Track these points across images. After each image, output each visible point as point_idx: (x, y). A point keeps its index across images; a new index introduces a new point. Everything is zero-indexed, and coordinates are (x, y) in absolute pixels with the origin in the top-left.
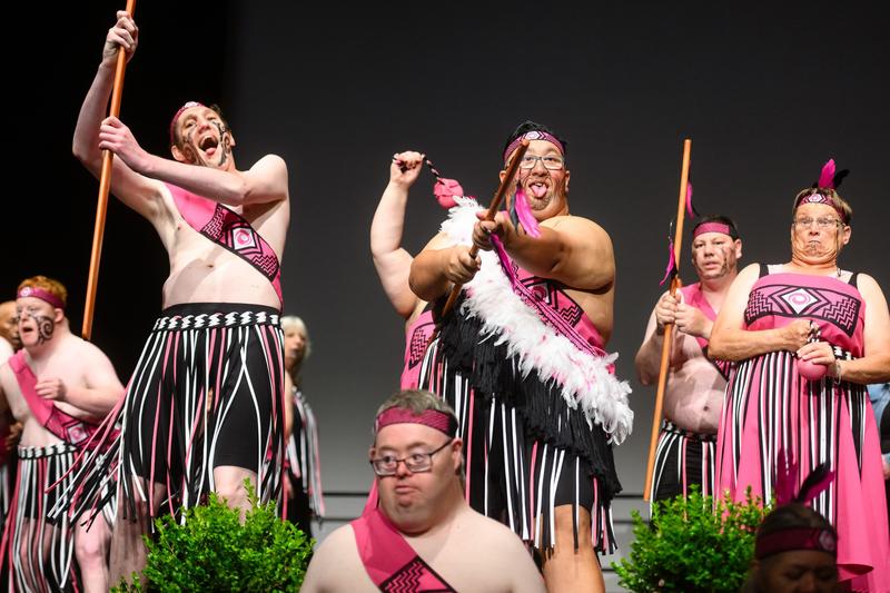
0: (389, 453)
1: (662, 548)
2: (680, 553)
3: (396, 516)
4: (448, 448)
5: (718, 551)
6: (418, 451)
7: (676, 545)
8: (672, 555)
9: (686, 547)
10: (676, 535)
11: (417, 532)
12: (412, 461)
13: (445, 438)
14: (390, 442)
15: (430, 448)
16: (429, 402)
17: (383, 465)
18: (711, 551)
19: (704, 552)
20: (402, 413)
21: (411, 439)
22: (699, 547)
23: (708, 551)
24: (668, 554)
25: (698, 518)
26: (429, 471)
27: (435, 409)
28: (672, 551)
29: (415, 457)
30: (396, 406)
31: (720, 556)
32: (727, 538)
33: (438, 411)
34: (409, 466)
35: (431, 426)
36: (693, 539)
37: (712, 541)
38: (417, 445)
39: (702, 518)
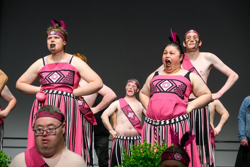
0: (40, 128)
1: (132, 162)
2: (138, 164)
3: (42, 151)
4: (61, 127)
5: (152, 163)
6: (51, 127)
7: (137, 160)
8: (136, 164)
9: (141, 161)
10: (137, 157)
11: (49, 156)
12: (49, 131)
13: (60, 123)
14: (41, 123)
15: (55, 126)
16: (55, 110)
17: (38, 132)
18: (150, 163)
19: (147, 163)
20: (46, 113)
21: (49, 123)
22: (146, 161)
23: (148, 163)
24: (134, 164)
25: (145, 151)
26: (55, 135)
27: (57, 113)
28: (136, 163)
29: (50, 129)
30: (44, 111)
31: (153, 165)
32: (155, 158)
33: (59, 113)
34: (47, 132)
35: (56, 118)
36: (143, 159)
37: (150, 160)
38: (51, 125)
39: (147, 151)
